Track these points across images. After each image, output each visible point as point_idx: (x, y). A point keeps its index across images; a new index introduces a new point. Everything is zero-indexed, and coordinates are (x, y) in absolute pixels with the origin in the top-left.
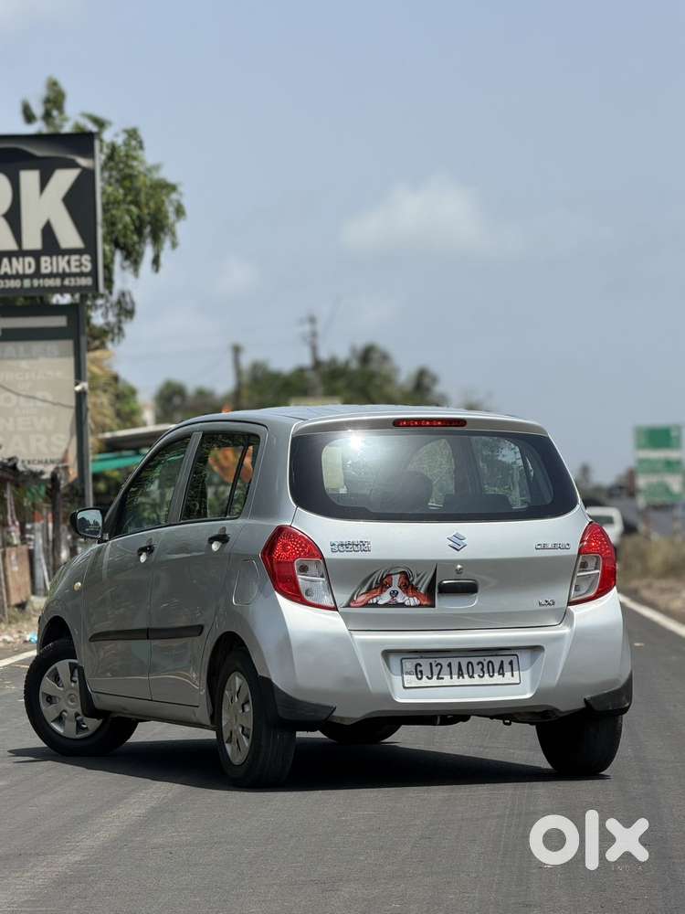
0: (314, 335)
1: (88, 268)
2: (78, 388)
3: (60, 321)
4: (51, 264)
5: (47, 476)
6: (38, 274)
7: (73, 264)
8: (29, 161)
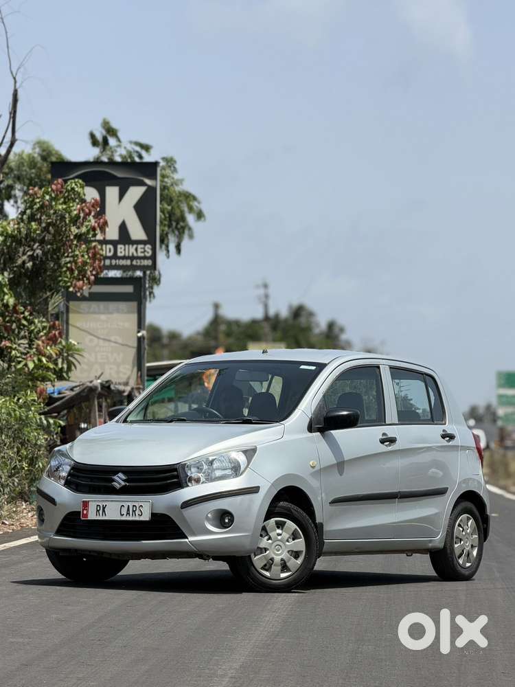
0: (267, 296)
1: (149, 254)
2: (140, 335)
3: (129, 289)
4: (125, 250)
5: (126, 394)
6: (115, 256)
7: (139, 250)
8: (113, 181)
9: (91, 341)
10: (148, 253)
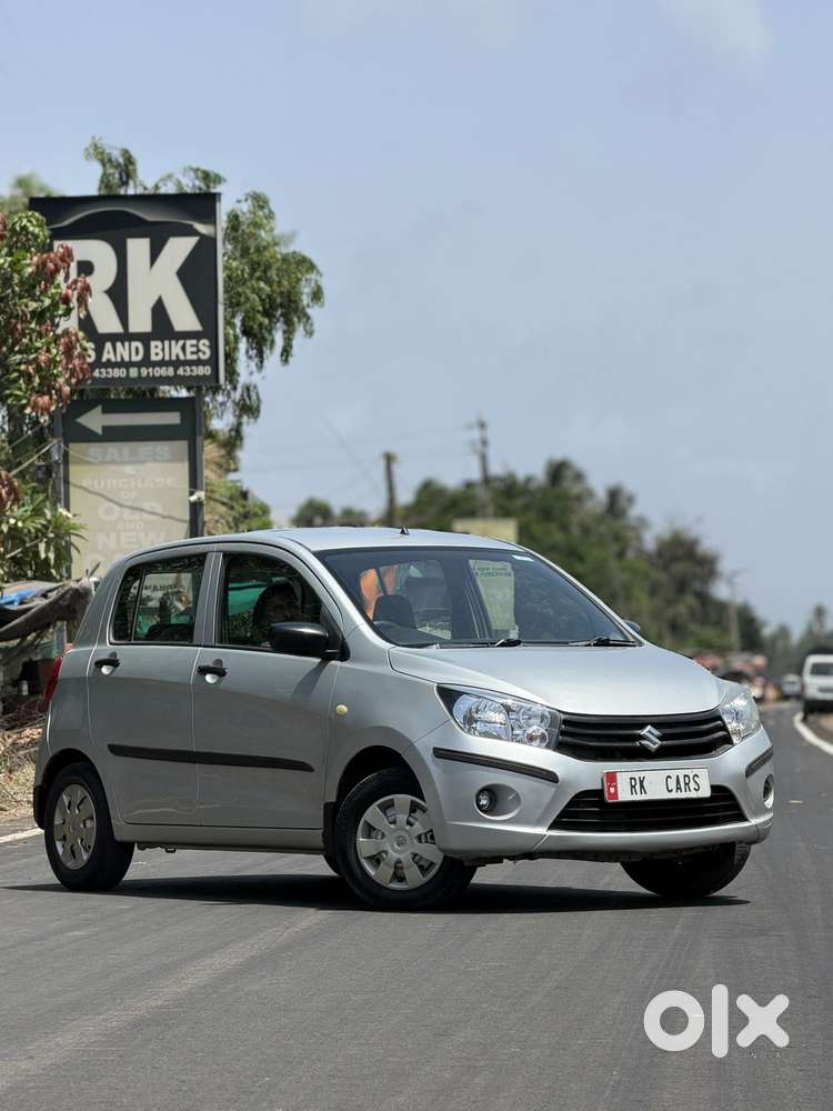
0: (484, 442)
1: (206, 354)
2: (193, 498)
3: (173, 418)
4: (163, 350)
5: (154, 604)
6: (146, 362)
7: (189, 349)
8: (139, 228)
9: (108, 512)
10: (204, 353)
